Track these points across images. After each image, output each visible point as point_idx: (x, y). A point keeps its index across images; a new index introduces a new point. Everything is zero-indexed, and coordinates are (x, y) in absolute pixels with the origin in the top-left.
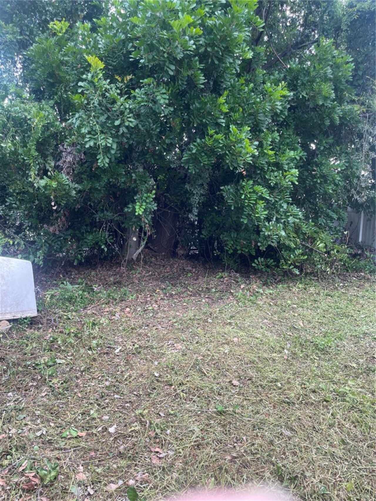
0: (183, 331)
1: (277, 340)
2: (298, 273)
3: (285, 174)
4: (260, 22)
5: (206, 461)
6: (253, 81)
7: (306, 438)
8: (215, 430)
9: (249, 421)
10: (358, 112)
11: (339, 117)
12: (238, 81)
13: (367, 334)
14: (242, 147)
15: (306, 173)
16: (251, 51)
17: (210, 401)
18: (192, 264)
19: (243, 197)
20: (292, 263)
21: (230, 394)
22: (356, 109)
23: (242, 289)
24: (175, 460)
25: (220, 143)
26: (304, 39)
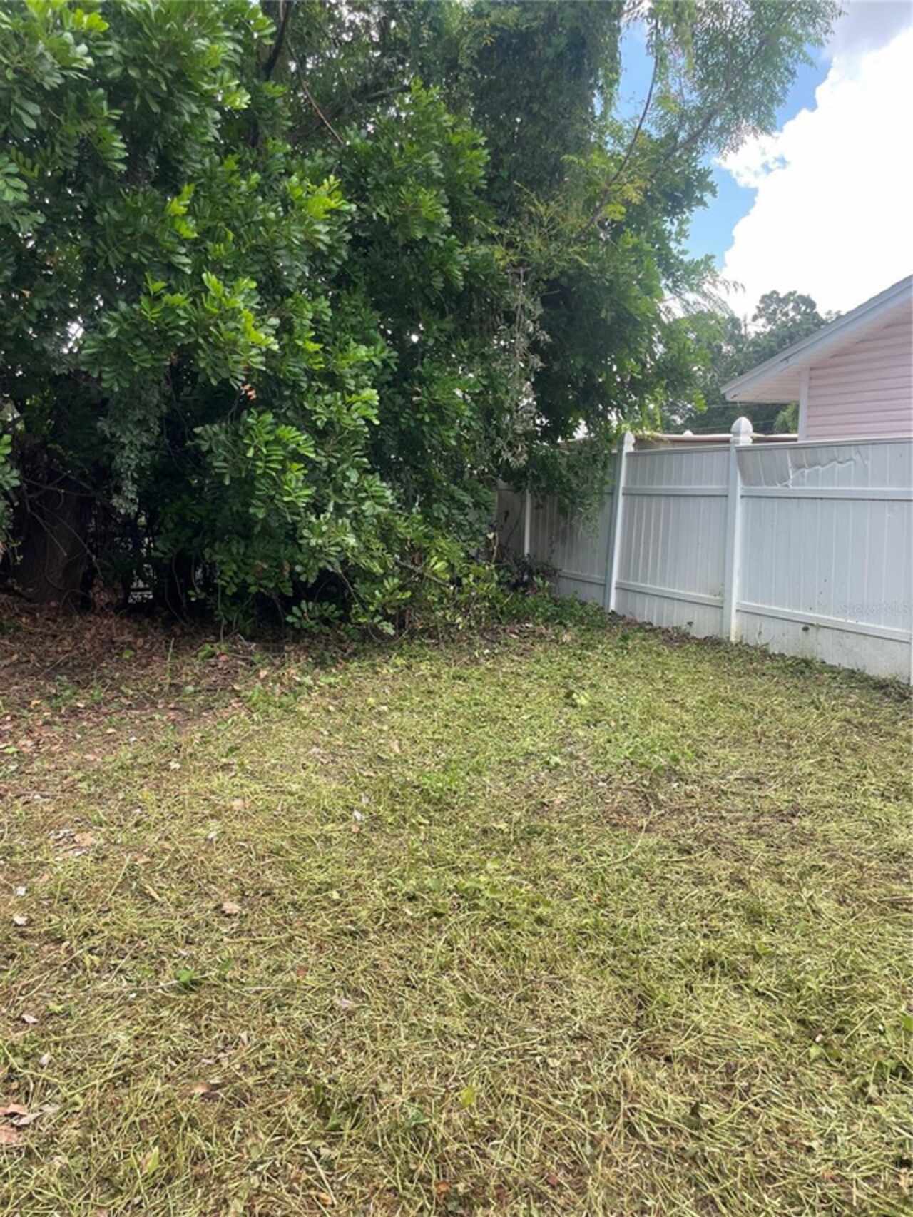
0: (100, 799)
1: (339, 791)
2: (392, 632)
3: (348, 399)
4: (263, 22)
5: (143, 1110)
6: (261, 166)
7: (387, 1008)
8: (172, 1032)
9: (257, 993)
10: (502, 263)
11: (462, 270)
12: (222, 163)
13: (532, 754)
14: (237, 329)
15: (400, 400)
16: (244, 91)
17: (163, 962)
18: (136, 626)
19: (250, 453)
20: (377, 611)
21: (215, 936)
22: (498, 255)
23: (263, 680)
24: (61, 1123)
25: (179, 316)
26: (382, 81)
